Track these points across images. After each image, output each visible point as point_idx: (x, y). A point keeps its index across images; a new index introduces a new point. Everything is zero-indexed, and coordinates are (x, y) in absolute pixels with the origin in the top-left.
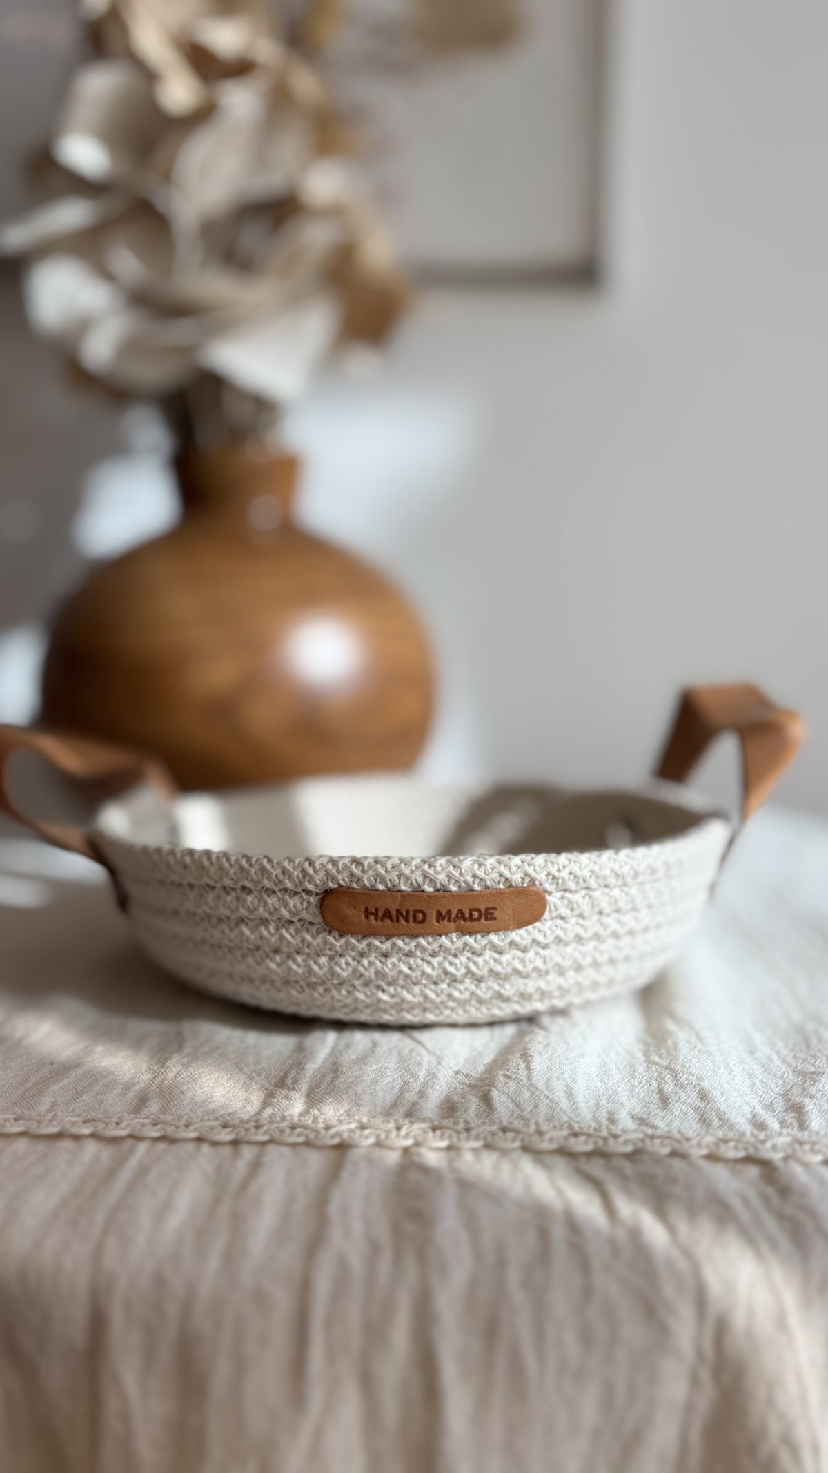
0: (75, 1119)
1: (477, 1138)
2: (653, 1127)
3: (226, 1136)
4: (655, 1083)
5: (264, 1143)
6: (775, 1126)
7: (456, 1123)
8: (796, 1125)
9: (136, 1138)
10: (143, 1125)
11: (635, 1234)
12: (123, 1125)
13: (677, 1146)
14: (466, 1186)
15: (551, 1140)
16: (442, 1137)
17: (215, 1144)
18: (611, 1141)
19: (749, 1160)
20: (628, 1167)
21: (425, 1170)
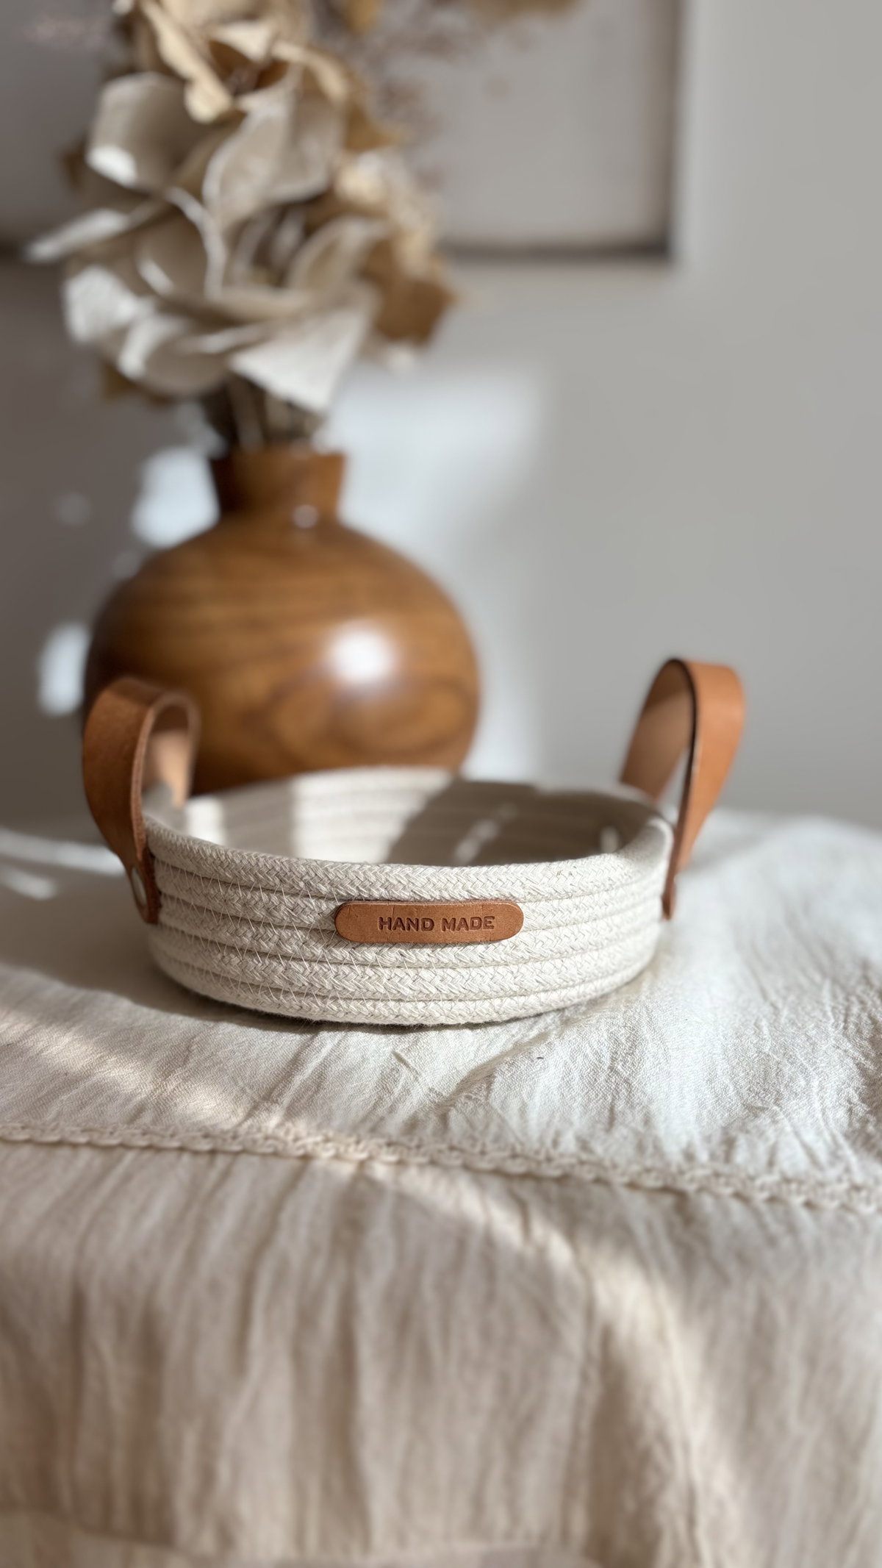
0: (74, 1129)
1: (424, 1155)
2: (591, 1152)
3: (205, 1146)
5: (237, 1154)
6: (704, 1157)
7: (411, 1140)
8: (723, 1158)
9: (125, 1146)
10: (133, 1135)
11: (542, 1251)
12: (116, 1134)
13: (602, 1174)
14: (403, 1199)
15: (491, 1160)
16: (394, 1153)
17: (196, 1153)
18: (544, 1166)
19: (666, 1190)
20: (554, 1189)
21: (372, 1183)
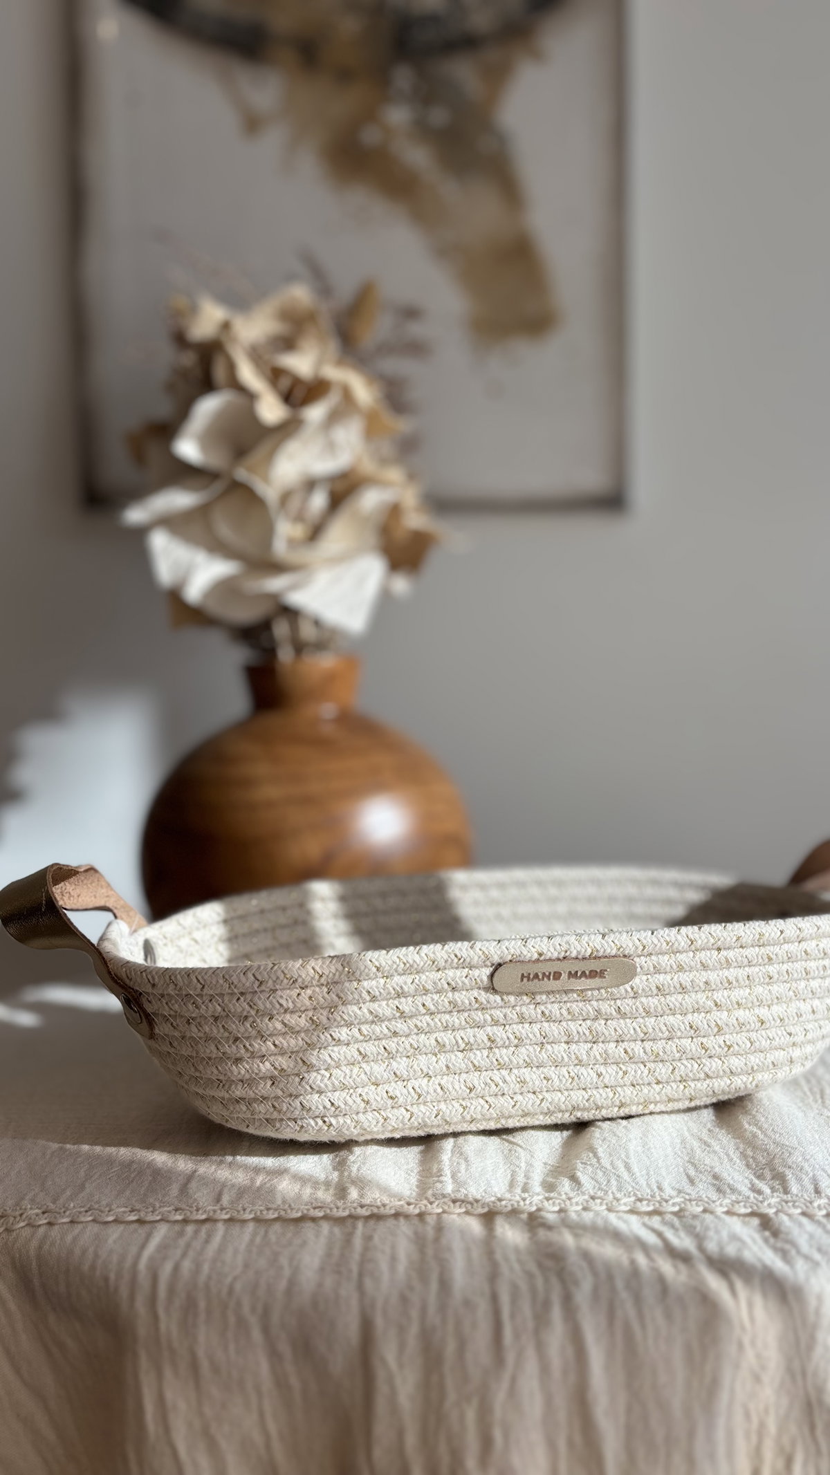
13: (707, 1205)
18: (664, 1204)
19: (753, 1214)
21: (547, 1225)
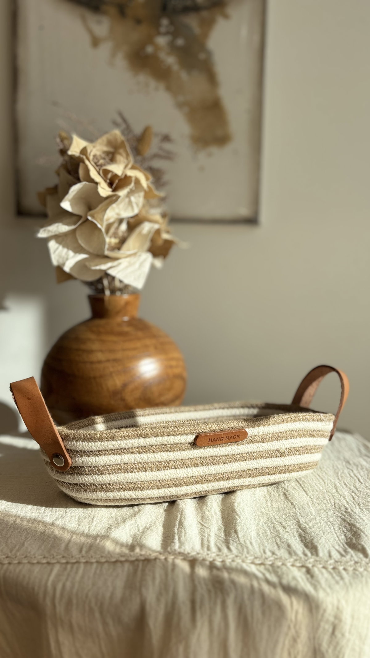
2: (277, 555)
4: (274, 540)
6: (309, 554)
8: (315, 554)
13: (284, 562)
15: (250, 560)
18: (266, 560)
19: (303, 566)
